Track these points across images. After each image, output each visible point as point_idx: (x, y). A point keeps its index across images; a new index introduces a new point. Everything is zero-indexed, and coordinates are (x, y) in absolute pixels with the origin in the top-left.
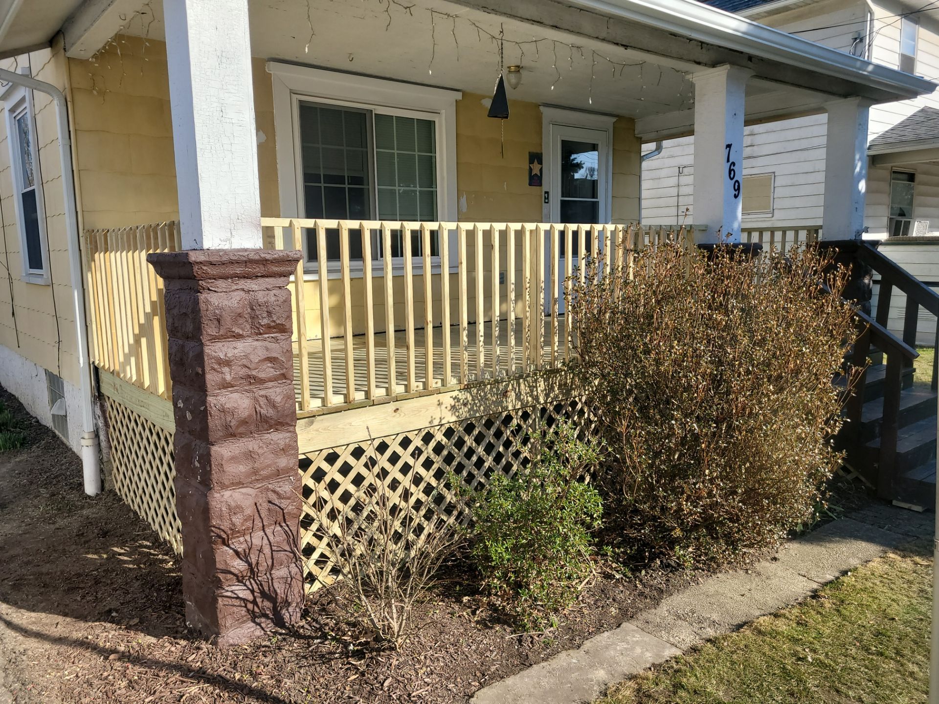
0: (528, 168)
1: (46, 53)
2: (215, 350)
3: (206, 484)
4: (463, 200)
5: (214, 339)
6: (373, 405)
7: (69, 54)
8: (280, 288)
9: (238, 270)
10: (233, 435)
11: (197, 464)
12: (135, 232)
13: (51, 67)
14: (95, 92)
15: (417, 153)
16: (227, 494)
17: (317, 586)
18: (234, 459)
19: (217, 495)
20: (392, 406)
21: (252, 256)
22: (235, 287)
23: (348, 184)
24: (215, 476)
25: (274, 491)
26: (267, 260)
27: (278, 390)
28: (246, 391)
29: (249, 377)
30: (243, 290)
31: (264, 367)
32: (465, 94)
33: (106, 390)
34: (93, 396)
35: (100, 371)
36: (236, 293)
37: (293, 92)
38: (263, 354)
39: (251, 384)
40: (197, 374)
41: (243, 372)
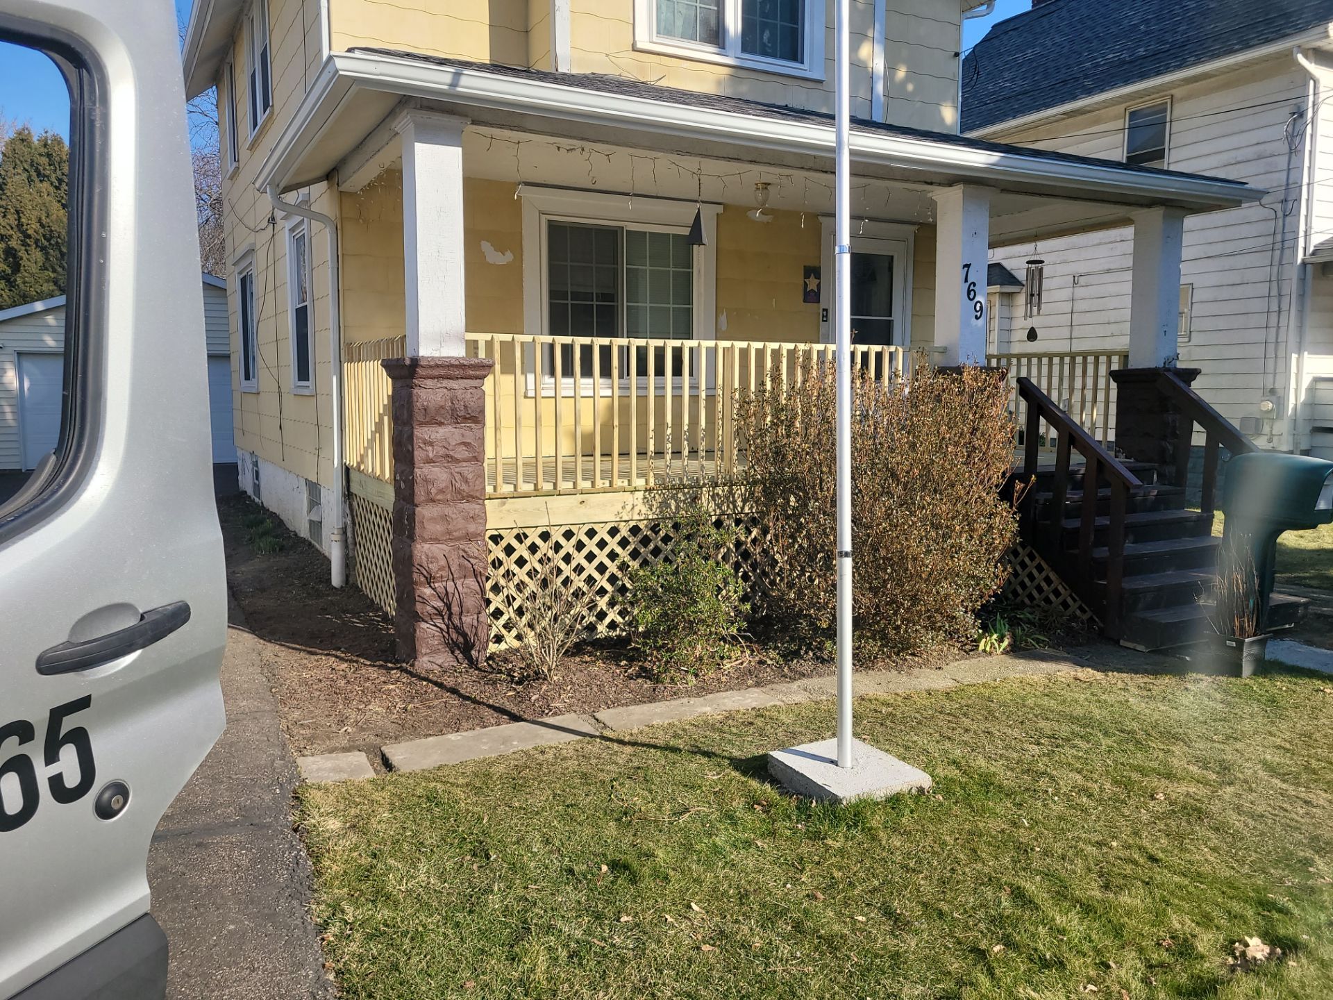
0: (802, 283)
1: (323, 185)
2: (421, 433)
3: (412, 537)
4: (723, 318)
5: (421, 424)
6: (560, 495)
7: (340, 189)
8: (476, 387)
9: (442, 372)
10: (433, 501)
11: (406, 522)
12: (380, 344)
13: (326, 197)
14: (361, 221)
15: (671, 269)
16: (426, 546)
17: (503, 646)
18: (432, 519)
19: (418, 546)
20: (580, 497)
21: (453, 362)
22: (440, 385)
23: (597, 301)
24: (418, 531)
25: (464, 551)
26: (465, 365)
27: (470, 469)
28: (445, 467)
29: (447, 456)
30: (446, 388)
31: (460, 449)
32: (726, 207)
33: (355, 488)
34: (344, 495)
35: (351, 471)
36: (440, 390)
37: (541, 213)
38: (459, 439)
39: (448, 462)
40: (409, 450)
41: (442, 452)
